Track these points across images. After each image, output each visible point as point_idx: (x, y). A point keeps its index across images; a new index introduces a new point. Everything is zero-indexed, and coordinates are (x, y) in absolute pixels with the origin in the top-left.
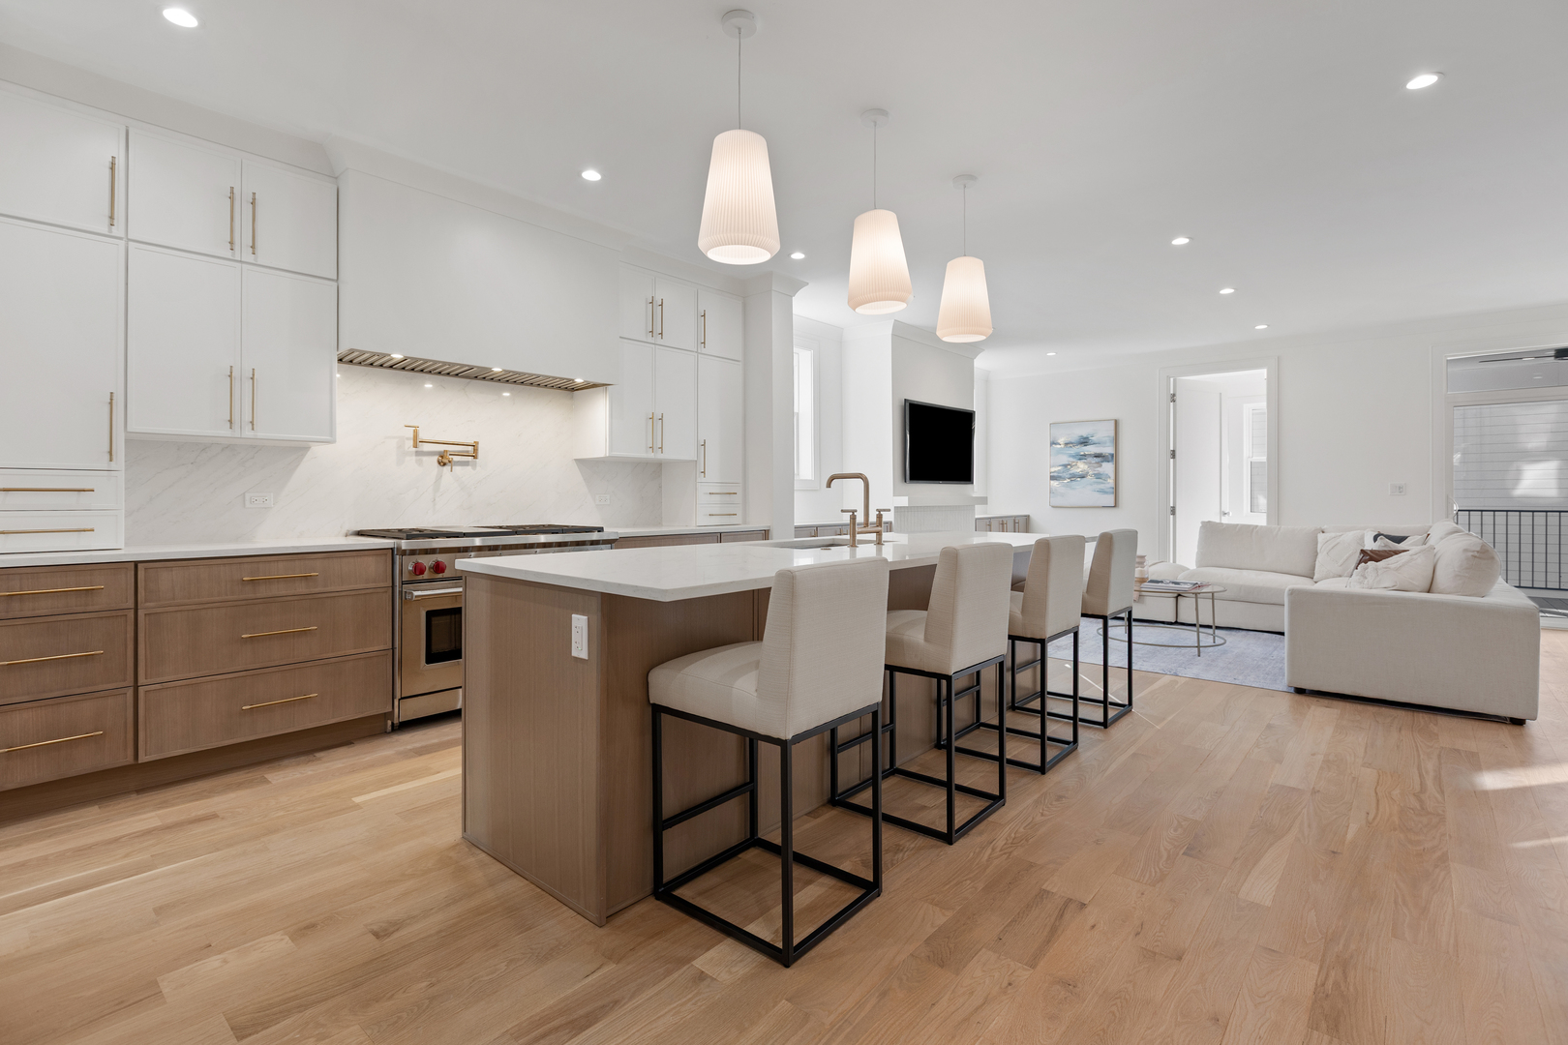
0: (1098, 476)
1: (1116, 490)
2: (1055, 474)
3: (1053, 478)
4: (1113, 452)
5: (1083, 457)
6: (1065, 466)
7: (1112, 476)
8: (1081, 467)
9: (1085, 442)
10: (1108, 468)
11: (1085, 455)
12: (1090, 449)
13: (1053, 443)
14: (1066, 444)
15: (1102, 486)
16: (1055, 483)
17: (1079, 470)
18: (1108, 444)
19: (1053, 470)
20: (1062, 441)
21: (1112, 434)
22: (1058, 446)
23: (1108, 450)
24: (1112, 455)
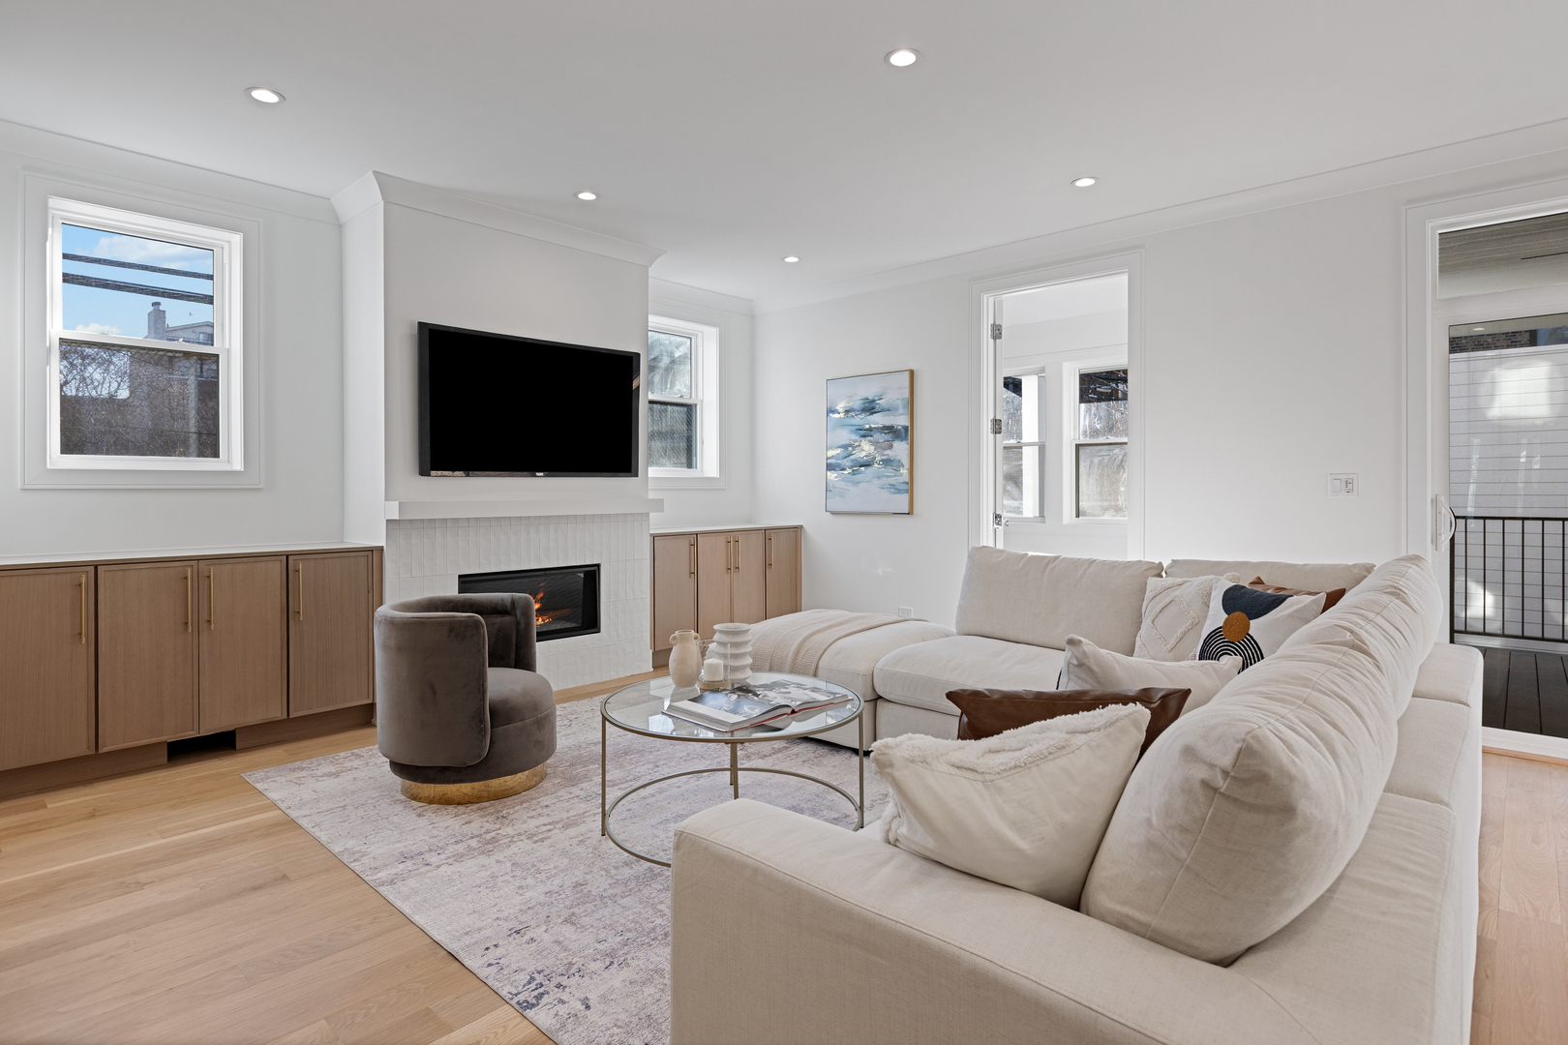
0: (887, 462)
1: (910, 487)
2: (833, 461)
3: (830, 467)
4: (907, 424)
5: (866, 433)
6: (845, 447)
7: (906, 461)
8: (866, 449)
9: (870, 408)
10: (900, 449)
11: (870, 429)
12: (878, 420)
13: (831, 411)
14: (847, 412)
15: (892, 481)
16: (832, 475)
17: (864, 454)
18: (901, 411)
19: (831, 453)
20: (840, 407)
21: (906, 394)
22: (836, 416)
23: (900, 421)
24: (906, 428)
